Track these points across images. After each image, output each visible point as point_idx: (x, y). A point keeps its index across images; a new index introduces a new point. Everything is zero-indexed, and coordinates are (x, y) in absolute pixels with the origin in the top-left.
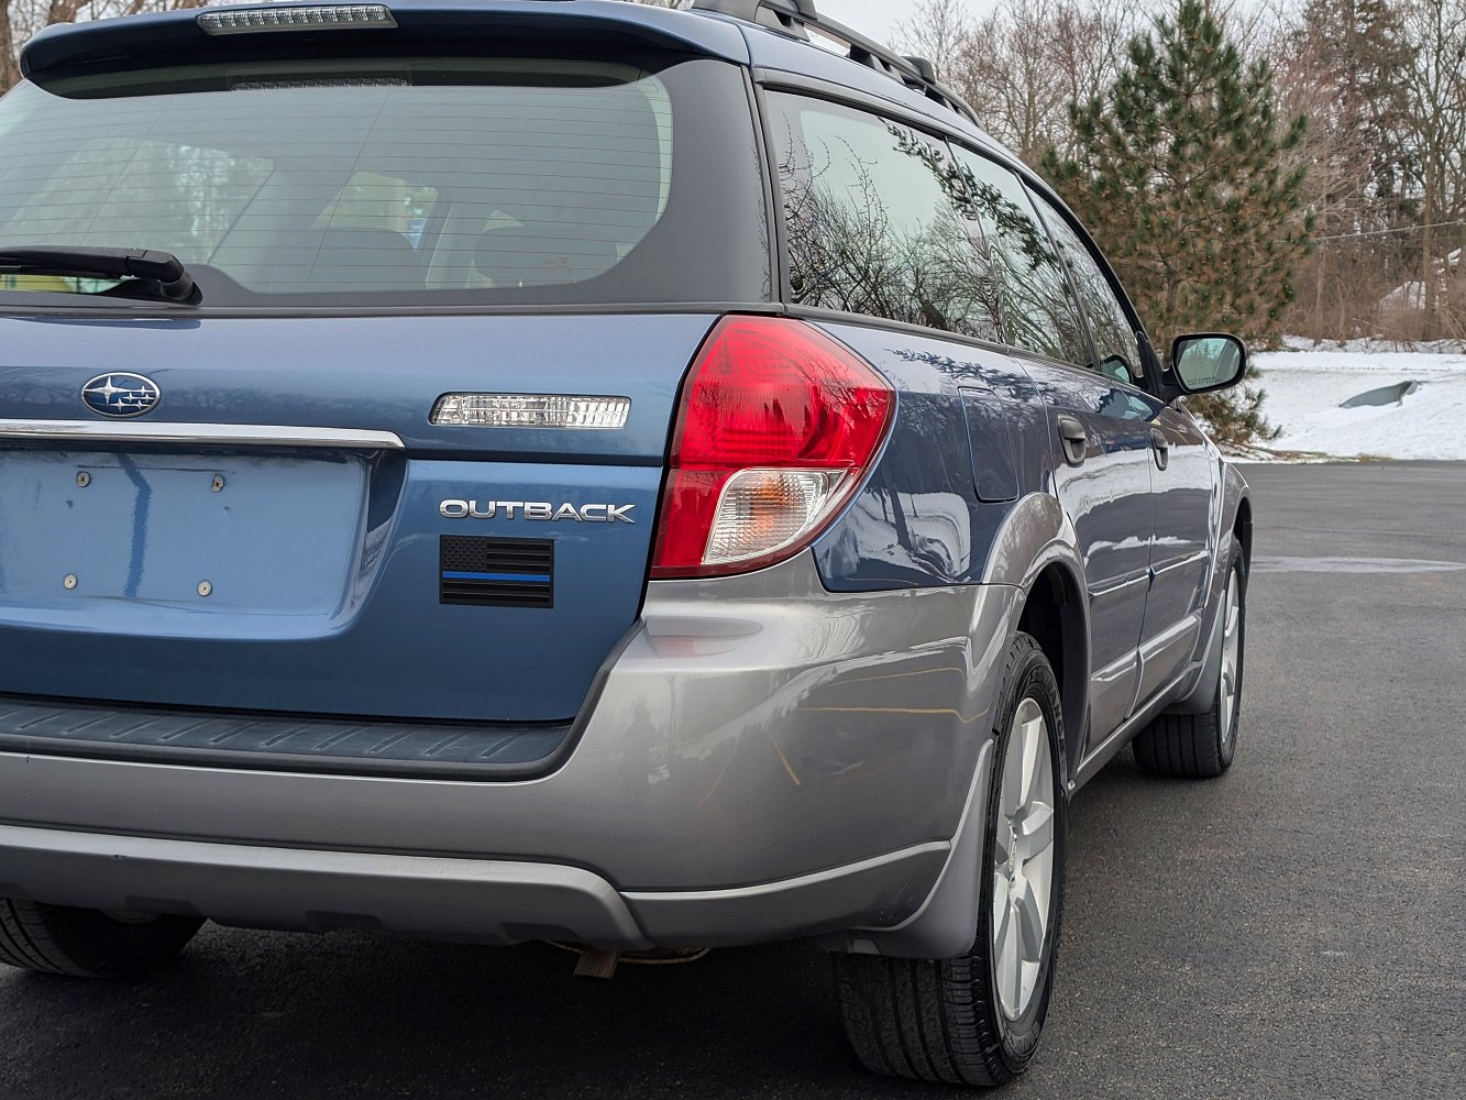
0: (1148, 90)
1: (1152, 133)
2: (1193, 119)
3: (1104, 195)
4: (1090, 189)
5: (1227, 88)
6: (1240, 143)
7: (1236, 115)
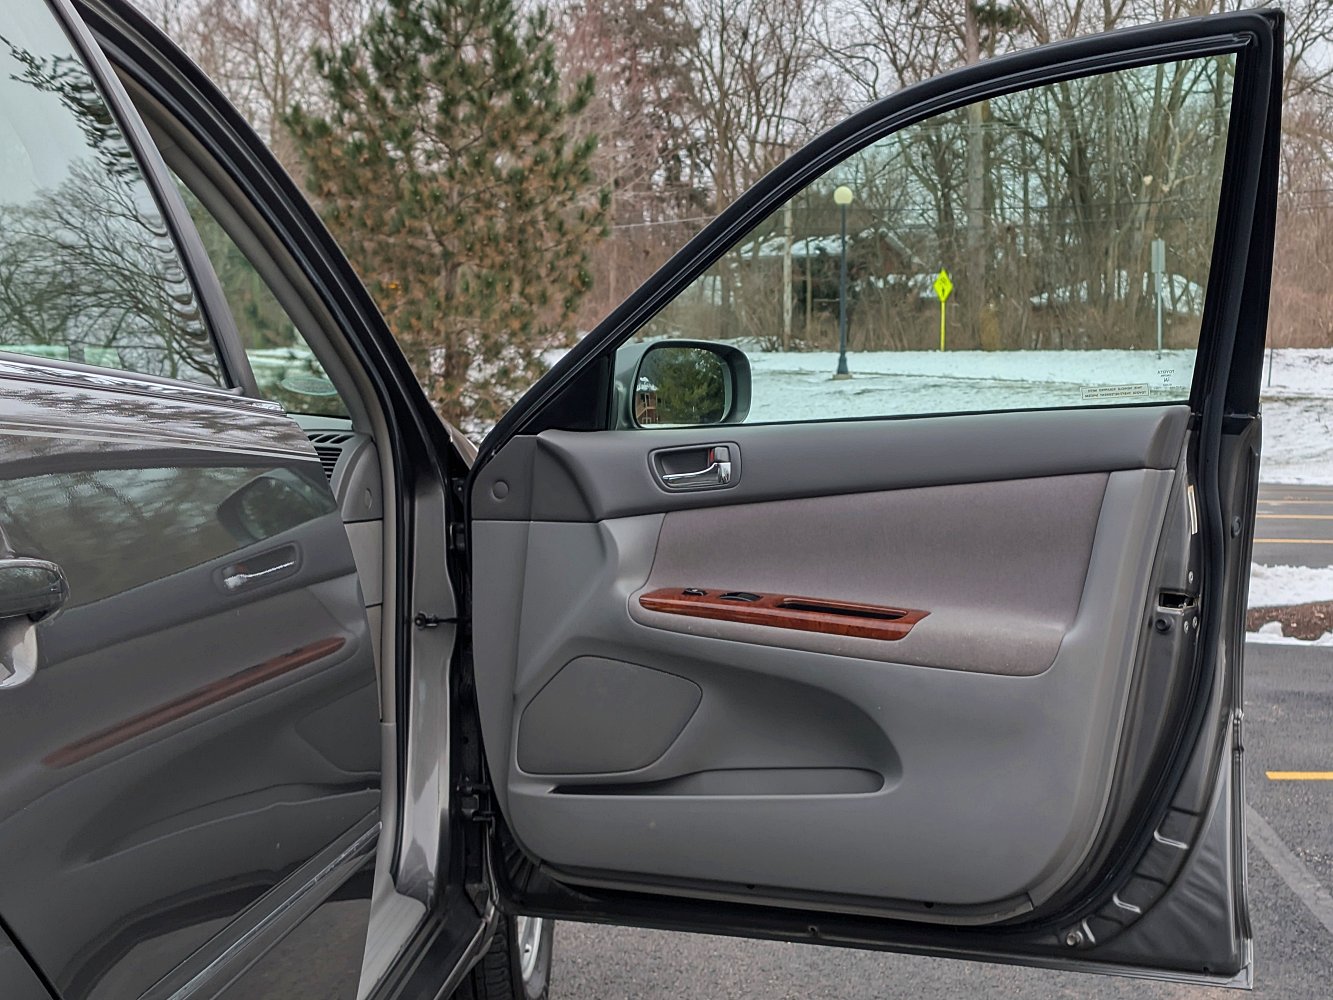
0: (408, 38)
1: (416, 87)
2: (465, 73)
3: (362, 160)
4: (346, 153)
5: (503, 40)
6: (521, 104)
7: (513, 71)
